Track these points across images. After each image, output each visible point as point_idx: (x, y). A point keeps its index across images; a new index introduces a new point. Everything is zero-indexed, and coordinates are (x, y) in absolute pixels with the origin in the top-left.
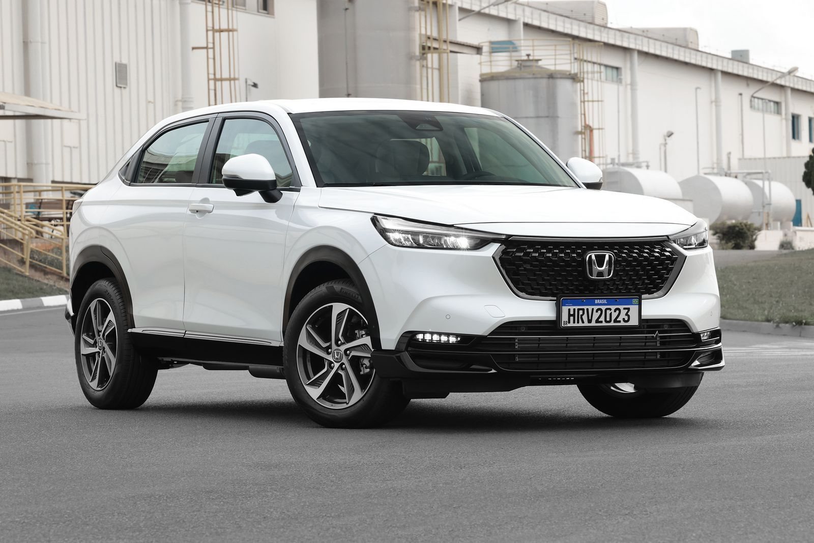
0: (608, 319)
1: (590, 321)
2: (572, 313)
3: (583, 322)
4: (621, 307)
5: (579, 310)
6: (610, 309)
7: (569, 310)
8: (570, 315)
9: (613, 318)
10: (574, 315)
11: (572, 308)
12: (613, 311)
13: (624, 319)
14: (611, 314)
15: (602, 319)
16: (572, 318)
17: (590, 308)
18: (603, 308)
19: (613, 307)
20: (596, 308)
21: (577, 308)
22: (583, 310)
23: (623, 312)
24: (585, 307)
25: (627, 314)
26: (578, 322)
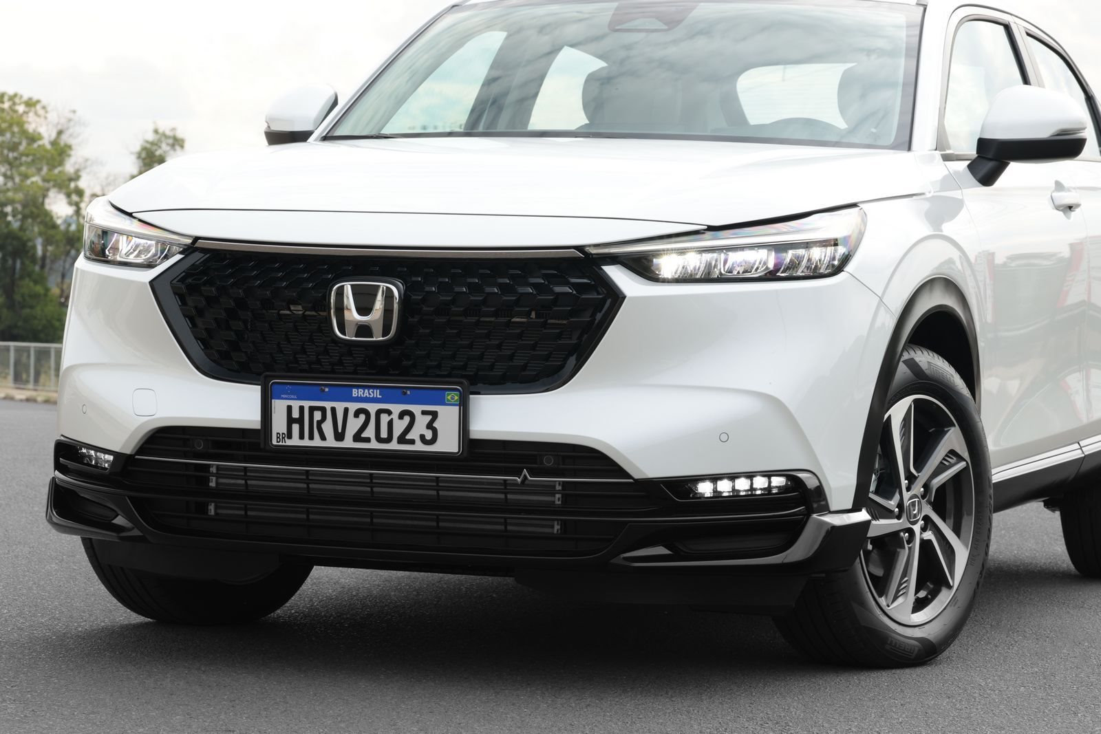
0: (384, 434)
1: (339, 436)
2: (296, 415)
3: (323, 438)
4: (416, 409)
5: (312, 409)
6: (389, 412)
7: (289, 408)
8: (290, 421)
9: (397, 432)
10: (300, 421)
11: (296, 405)
12: (395, 416)
13: (422, 437)
14: (390, 424)
15: (370, 432)
16: (296, 427)
17: (340, 406)
18: (372, 408)
19: (396, 409)
20: (353, 406)
21: (307, 404)
22: (323, 410)
23: (422, 422)
24: (328, 405)
25: (430, 426)
26: (311, 437)
